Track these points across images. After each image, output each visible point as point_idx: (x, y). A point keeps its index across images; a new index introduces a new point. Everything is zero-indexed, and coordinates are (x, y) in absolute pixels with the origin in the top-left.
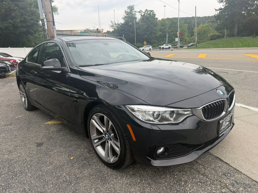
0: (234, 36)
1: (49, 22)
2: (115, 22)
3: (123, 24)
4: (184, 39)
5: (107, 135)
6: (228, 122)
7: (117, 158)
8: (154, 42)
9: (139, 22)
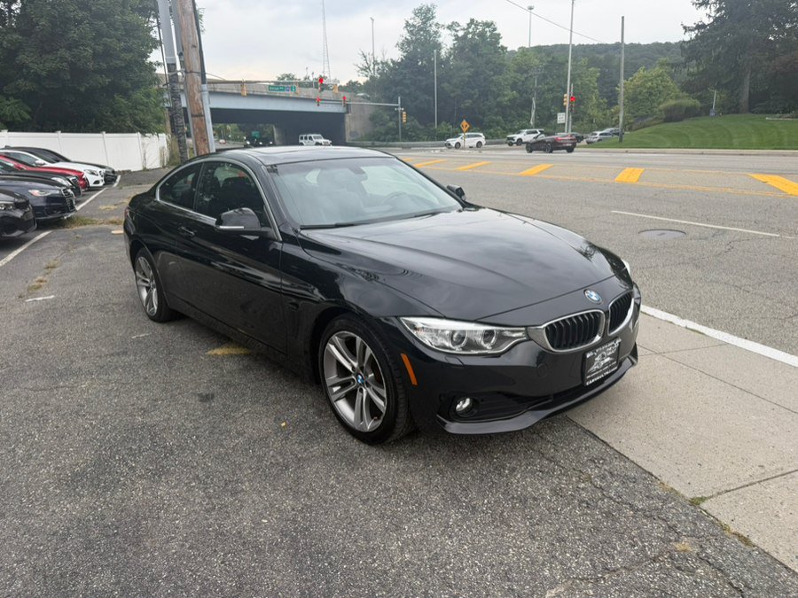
0: (737, 112)
1: (191, 72)
2: (375, 57)
3: (399, 64)
4: (585, 113)
5: (360, 377)
6: (610, 356)
7: (379, 422)
8: (493, 122)
9: (448, 58)
